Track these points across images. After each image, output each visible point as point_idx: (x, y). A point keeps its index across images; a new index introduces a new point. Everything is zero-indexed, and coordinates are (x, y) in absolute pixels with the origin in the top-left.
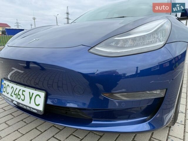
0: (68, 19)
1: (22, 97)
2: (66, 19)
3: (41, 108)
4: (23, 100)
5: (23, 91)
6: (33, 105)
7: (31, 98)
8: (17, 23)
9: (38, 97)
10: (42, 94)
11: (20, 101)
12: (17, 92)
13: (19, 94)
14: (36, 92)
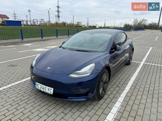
0: (58, 11)
1: (45, 89)
2: (57, 12)
3: (52, 93)
4: (45, 90)
5: (45, 87)
6: (49, 92)
7: (48, 90)
8: (15, 14)
9: (51, 90)
10: (53, 89)
11: (44, 91)
12: (43, 87)
13: (44, 88)
14: (50, 88)
